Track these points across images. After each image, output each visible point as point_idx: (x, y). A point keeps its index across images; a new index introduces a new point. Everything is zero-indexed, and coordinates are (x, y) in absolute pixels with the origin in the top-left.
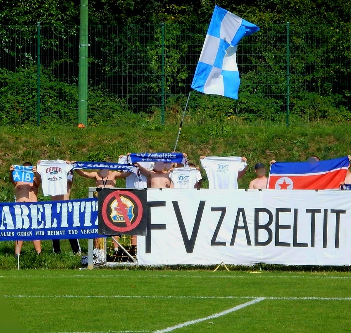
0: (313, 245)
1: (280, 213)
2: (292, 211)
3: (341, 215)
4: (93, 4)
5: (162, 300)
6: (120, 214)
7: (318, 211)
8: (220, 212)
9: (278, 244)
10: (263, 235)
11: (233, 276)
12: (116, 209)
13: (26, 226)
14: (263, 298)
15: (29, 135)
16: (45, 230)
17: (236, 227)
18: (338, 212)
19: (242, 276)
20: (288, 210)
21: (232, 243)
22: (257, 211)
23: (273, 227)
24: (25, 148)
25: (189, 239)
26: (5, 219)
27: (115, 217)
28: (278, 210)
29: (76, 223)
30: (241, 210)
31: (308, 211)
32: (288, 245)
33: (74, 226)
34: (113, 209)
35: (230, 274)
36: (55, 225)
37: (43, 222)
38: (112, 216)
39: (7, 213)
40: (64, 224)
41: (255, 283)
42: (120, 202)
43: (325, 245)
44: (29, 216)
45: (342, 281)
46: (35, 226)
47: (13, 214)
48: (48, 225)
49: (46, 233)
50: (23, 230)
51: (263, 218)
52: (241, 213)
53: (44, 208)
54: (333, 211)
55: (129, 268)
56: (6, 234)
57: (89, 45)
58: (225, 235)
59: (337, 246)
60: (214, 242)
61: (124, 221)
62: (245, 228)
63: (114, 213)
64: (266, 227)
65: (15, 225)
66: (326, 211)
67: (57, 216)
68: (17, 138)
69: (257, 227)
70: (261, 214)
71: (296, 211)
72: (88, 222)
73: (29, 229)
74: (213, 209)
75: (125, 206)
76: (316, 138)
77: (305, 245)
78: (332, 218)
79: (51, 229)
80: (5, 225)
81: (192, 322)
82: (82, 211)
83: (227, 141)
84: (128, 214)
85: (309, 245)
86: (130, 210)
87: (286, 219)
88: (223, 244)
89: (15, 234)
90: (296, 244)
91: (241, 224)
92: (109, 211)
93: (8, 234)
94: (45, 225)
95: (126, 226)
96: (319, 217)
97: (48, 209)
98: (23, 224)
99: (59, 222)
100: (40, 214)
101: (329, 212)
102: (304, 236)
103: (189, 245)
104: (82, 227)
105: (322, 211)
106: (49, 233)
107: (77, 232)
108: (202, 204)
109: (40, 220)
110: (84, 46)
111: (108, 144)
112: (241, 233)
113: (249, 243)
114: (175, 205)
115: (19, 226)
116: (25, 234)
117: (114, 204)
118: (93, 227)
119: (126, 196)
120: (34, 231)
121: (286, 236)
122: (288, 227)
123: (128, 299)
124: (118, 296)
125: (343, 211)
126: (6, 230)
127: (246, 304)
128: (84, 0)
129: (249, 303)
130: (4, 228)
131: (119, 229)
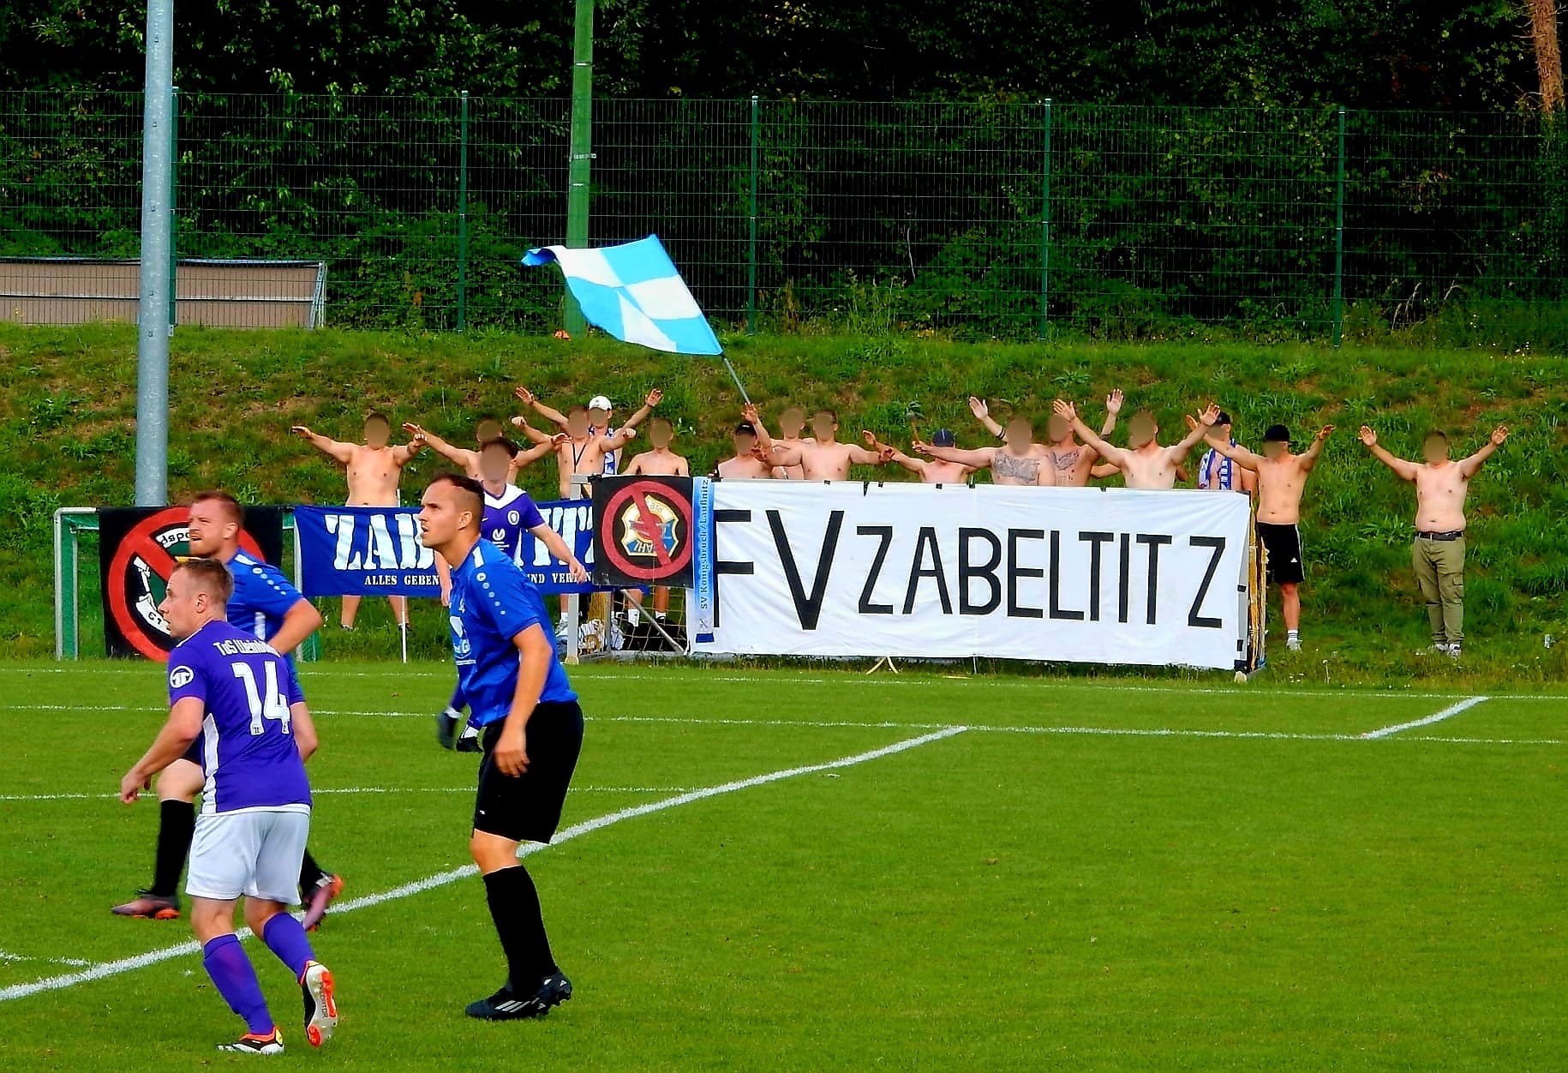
0: (1095, 616)
1: (1019, 540)
2: (1047, 536)
3: (1161, 546)
5: (728, 728)
6: (645, 537)
7: (1109, 537)
8: (879, 538)
9: (1014, 611)
10: (979, 591)
11: (903, 682)
12: (635, 526)
15: (437, 354)
17: (916, 572)
18: (1154, 542)
19: (922, 682)
20: (1038, 534)
21: (908, 608)
22: (965, 534)
23: (1001, 572)
24: (427, 383)
25: (808, 598)
26: (375, 546)
27: (632, 545)
28: (1014, 534)
30: (927, 533)
31: (1084, 536)
32: (1037, 613)
33: (535, 563)
34: (628, 525)
35: (898, 677)
38: (625, 541)
39: (379, 530)
41: (949, 698)
42: (643, 509)
43: (1123, 617)
47: (395, 535)
50: (417, 571)
51: (980, 552)
52: (927, 539)
54: (1142, 538)
55: (662, 661)
56: (377, 580)
58: (890, 589)
59: (1151, 619)
60: (865, 606)
61: (655, 554)
62: (938, 572)
63: (630, 536)
64: (986, 572)
65: (399, 560)
66: (1125, 538)
68: (408, 360)
69: (966, 572)
70: (974, 543)
71: (1055, 536)
74: (862, 530)
75: (656, 518)
76: (1108, 373)
77: (1078, 615)
78: (1139, 554)
80: (376, 559)
81: (789, 773)
83: (900, 373)
84: (663, 536)
85: (1087, 615)
87: (1032, 554)
88: (888, 609)
89: (400, 580)
90: (1056, 613)
91: (928, 563)
92: (619, 530)
93: (384, 579)
95: (658, 565)
96: (1111, 552)
101: (1133, 540)
102: (1074, 595)
103: (808, 612)
105: (1117, 537)
107: (543, 578)
108: (836, 518)
111: (621, 378)
112: (928, 586)
113: (947, 608)
114: (774, 518)
115: (408, 561)
116: (422, 581)
117: (631, 515)
119: (658, 497)
121: (1032, 592)
122: (1038, 573)
123: (649, 724)
124: (625, 719)
125: (1167, 539)
126: (379, 571)
127: (921, 740)
128: (583, 52)
129: (930, 737)
130: (374, 567)
131: (641, 573)
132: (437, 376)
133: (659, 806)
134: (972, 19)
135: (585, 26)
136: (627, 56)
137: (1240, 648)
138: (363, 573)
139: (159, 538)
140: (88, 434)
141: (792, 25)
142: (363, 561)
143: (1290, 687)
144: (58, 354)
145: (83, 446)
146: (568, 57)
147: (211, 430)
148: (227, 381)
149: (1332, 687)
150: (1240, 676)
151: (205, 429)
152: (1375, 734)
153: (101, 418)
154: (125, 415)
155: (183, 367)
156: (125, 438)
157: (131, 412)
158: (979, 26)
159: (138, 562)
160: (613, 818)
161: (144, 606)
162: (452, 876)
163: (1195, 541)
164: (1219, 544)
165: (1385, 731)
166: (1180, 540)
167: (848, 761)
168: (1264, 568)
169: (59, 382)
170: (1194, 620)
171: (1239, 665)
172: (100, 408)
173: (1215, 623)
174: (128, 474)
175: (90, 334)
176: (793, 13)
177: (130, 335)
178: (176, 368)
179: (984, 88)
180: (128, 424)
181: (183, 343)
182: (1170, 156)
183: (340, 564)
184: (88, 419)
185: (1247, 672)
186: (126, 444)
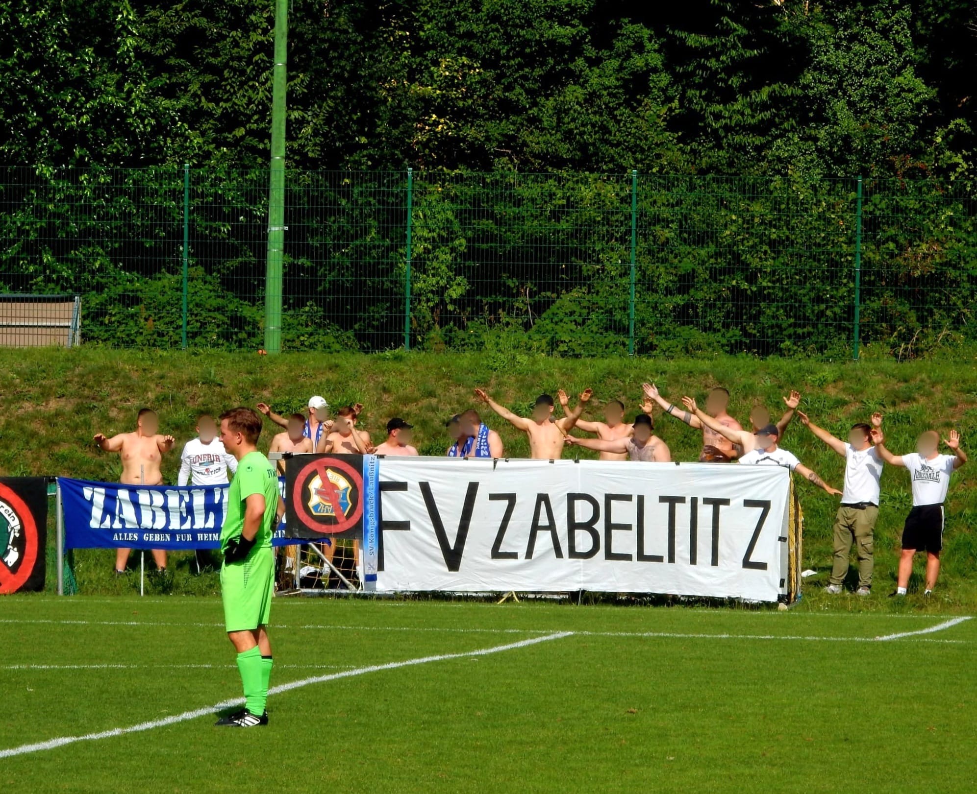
0: (672, 559)
1: (613, 502)
2: (635, 499)
3: (722, 508)
6: (326, 500)
7: (682, 500)
8: (506, 502)
9: (609, 555)
10: (583, 541)
11: (524, 606)
12: (318, 492)
13: (160, 524)
15: (166, 366)
16: (194, 532)
17: (535, 527)
18: (717, 503)
20: (628, 498)
21: (529, 554)
22: (572, 498)
24: (159, 388)
25: (452, 548)
26: (121, 511)
27: (316, 507)
28: (609, 498)
31: (662, 499)
32: (627, 557)
34: (313, 491)
36: (211, 524)
37: (189, 518)
38: (311, 504)
39: (125, 501)
41: (560, 616)
42: (325, 479)
43: (693, 561)
44: (165, 508)
46: (175, 525)
48: (199, 524)
49: (195, 537)
50: (153, 531)
51: (584, 512)
52: (543, 503)
53: (191, 499)
54: (707, 501)
56: (123, 536)
58: (515, 540)
59: (715, 562)
60: (496, 554)
61: (334, 514)
62: (552, 527)
63: (315, 500)
64: (588, 526)
65: (139, 522)
66: (694, 501)
67: (214, 508)
68: (145, 370)
69: (573, 526)
70: (579, 504)
71: (641, 499)
73: (165, 531)
74: (493, 497)
75: (334, 486)
77: (659, 559)
78: (705, 513)
79: (204, 531)
80: (122, 521)
84: (340, 500)
85: (666, 559)
86: (344, 495)
87: (623, 513)
88: (514, 556)
89: (140, 537)
90: (642, 557)
91: (544, 521)
92: (306, 495)
93: (128, 536)
94: (193, 522)
95: (336, 523)
96: (683, 512)
97: (199, 498)
98: (154, 520)
100: (183, 504)
101: (700, 502)
102: (656, 544)
103: (452, 558)
105: (688, 500)
106: (200, 537)
108: (473, 488)
109: (185, 515)
112: (544, 539)
113: (559, 553)
114: (425, 487)
115: (147, 522)
116: (157, 538)
117: (316, 484)
119: (337, 471)
120: (173, 533)
121: (623, 542)
122: (628, 527)
125: (726, 502)
126: (124, 530)
128: (278, 149)
130: (120, 527)
131: (323, 528)
132: (166, 381)
137: (782, 585)
138: (111, 531)
142: (112, 521)
150: (782, 606)
152: (886, 639)
163: (748, 503)
164: (765, 505)
165: (893, 636)
166: (736, 503)
168: (800, 525)
170: (747, 564)
171: (781, 598)
173: (762, 566)
183: (94, 524)
185: (788, 603)
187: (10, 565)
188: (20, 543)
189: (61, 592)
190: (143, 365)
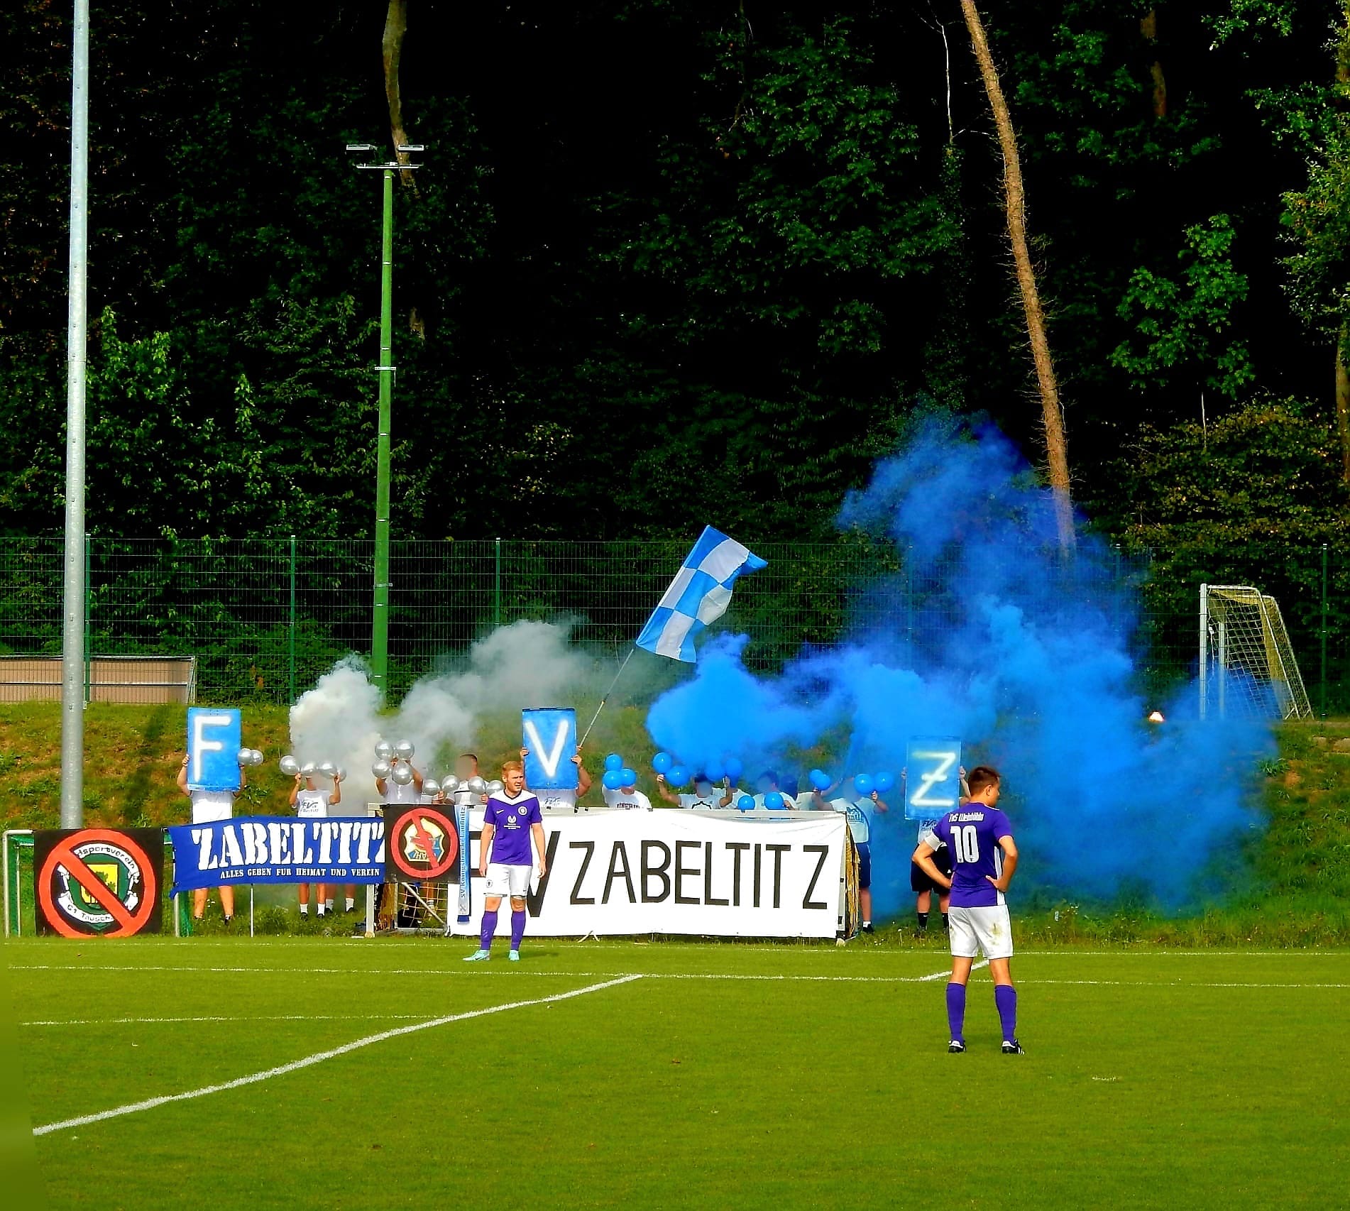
0: (737, 902)
1: (683, 849)
2: (703, 845)
3: (783, 853)
4: (399, 520)
7: (746, 846)
8: (585, 849)
9: (679, 899)
10: (655, 885)
11: (601, 947)
12: (414, 840)
13: (262, 859)
14: (640, 976)
15: (275, 721)
16: (293, 866)
17: (611, 874)
18: (778, 849)
19: (614, 946)
20: (696, 844)
21: (605, 899)
22: (645, 845)
24: (268, 743)
26: (227, 850)
27: (412, 853)
28: (680, 844)
29: (345, 858)
30: (619, 845)
31: (729, 846)
32: (696, 901)
33: (340, 861)
34: (408, 839)
35: (598, 944)
36: (309, 860)
37: (289, 853)
38: (407, 851)
40: (325, 858)
41: (633, 957)
42: (419, 828)
43: (756, 903)
44: (267, 843)
45: (779, 954)
46: (276, 859)
47: (241, 839)
48: (298, 859)
49: (294, 872)
50: (255, 866)
51: (656, 858)
52: (619, 850)
53: (291, 830)
54: (769, 847)
56: (229, 873)
57: (391, 585)
58: (594, 887)
59: (776, 904)
60: (575, 900)
61: (428, 860)
62: (626, 873)
63: (410, 847)
64: (660, 871)
65: (244, 858)
66: (758, 847)
67: (312, 843)
68: (255, 725)
69: (646, 871)
70: (652, 850)
71: (709, 845)
72: (363, 858)
73: (267, 864)
74: (574, 845)
75: (428, 834)
77: (725, 902)
78: (768, 858)
79: (302, 865)
80: (228, 859)
82: (355, 838)
84: (433, 848)
85: (731, 902)
86: (437, 843)
87: (692, 858)
88: (590, 901)
89: (245, 873)
90: (709, 901)
91: (619, 867)
92: (402, 843)
93: (233, 872)
94: (292, 858)
95: (430, 868)
96: (747, 857)
97: (299, 829)
98: (256, 855)
99: (316, 855)
100: (285, 838)
101: (763, 848)
102: (722, 888)
103: (535, 904)
104: (354, 864)
105: (752, 846)
106: (298, 871)
107: (344, 873)
108: (555, 837)
109: (285, 850)
110: (381, 586)
112: (619, 883)
113: (632, 898)
115: (250, 859)
116: (259, 872)
117: (411, 832)
118: (373, 864)
119: (430, 820)
120: (275, 867)
121: (692, 886)
122: (696, 872)
125: (787, 848)
126: (230, 867)
127: (610, 983)
128: (383, 511)
129: (615, 982)
130: (226, 865)
131: (418, 874)
132: (274, 736)
133: (418, 1027)
134: (658, 487)
135: (384, 493)
136: (415, 515)
137: (840, 922)
138: (219, 870)
139: (77, 852)
140: (27, 779)
141: (532, 493)
142: (219, 862)
143: (875, 948)
144: (7, 723)
145: (25, 787)
146: (372, 515)
147: (115, 776)
148: (126, 742)
149: (904, 948)
150: (840, 941)
151: (110, 774)
152: (929, 978)
153: (38, 768)
154: (54, 766)
155: (96, 731)
156: (54, 782)
157: (57, 763)
158: (663, 493)
159: (61, 869)
160: (386, 1035)
161: (65, 901)
162: (269, 1074)
163: (807, 848)
164: (824, 850)
165: (935, 976)
166: (797, 848)
167: (557, 997)
168: (857, 866)
169: (7, 743)
170: (807, 904)
171: (839, 934)
172: (36, 761)
173: (822, 906)
174: (56, 806)
175: (30, 708)
176: (533, 485)
177: (57, 709)
178: (90, 733)
179: (668, 537)
180: (56, 772)
181: (95, 714)
182: (799, 583)
183: (203, 865)
184: (27, 768)
185: (845, 939)
186: (54, 785)
187: (130, 909)
188: (139, 889)
189: (177, 934)
190: (254, 721)
